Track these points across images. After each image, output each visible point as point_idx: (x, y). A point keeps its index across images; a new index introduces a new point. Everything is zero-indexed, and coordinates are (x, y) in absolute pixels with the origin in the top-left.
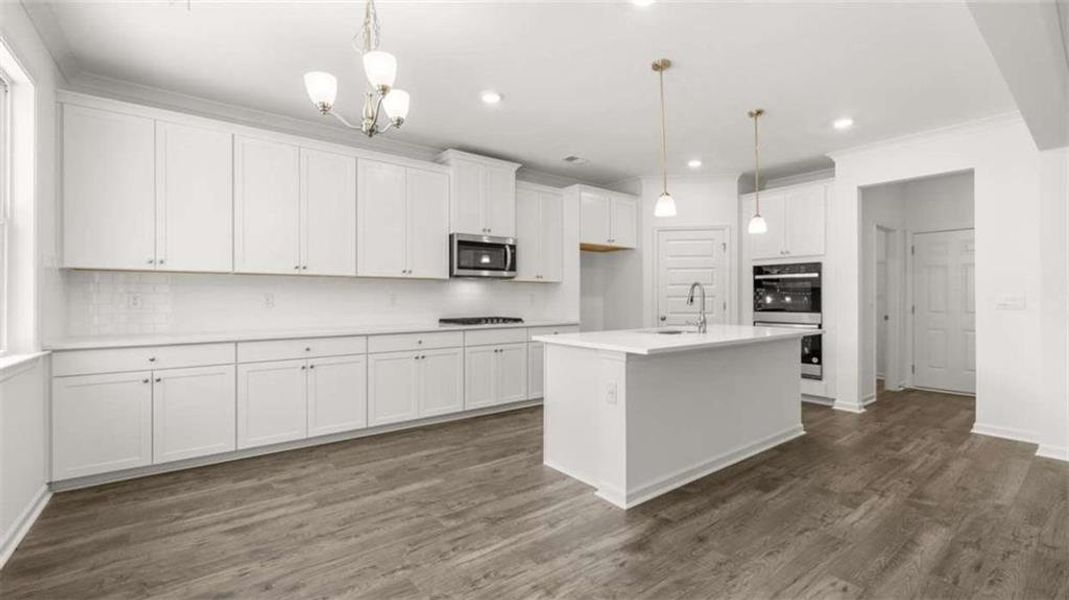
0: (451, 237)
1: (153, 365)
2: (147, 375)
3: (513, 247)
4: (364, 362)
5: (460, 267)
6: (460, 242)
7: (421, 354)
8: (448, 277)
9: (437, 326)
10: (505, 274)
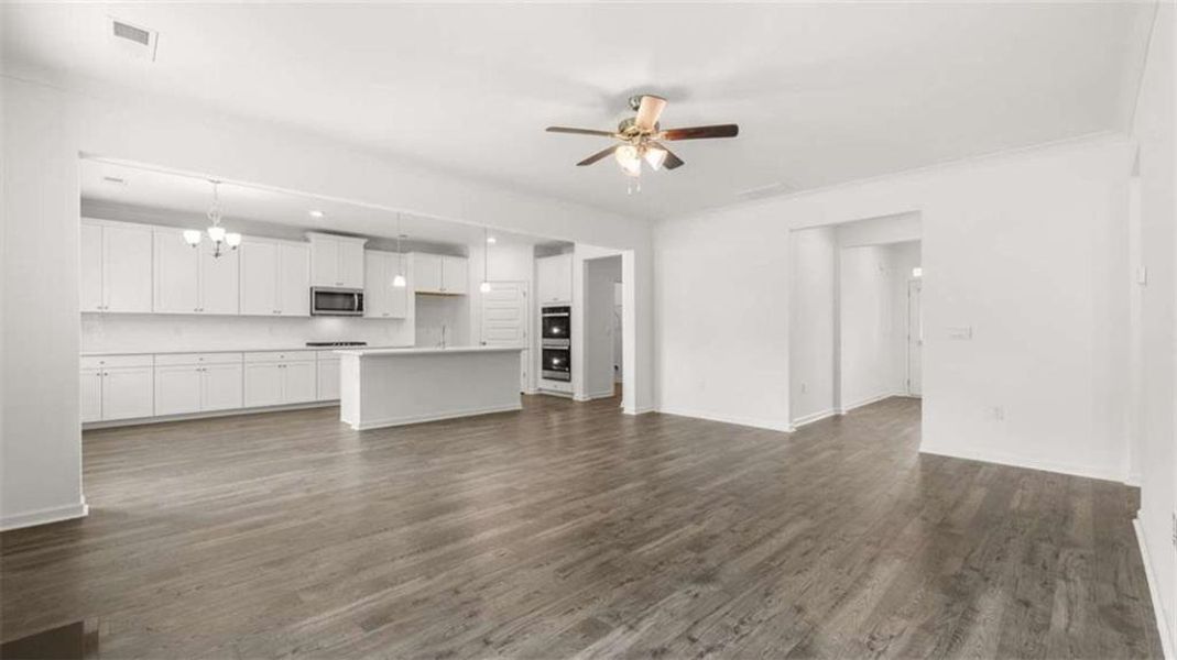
0: (311, 289)
1: (103, 366)
2: (99, 371)
3: (360, 296)
4: (240, 370)
5: (317, 309)
6: (317, 293)
7: (283, 364)
8: (309, 314)
9: (304, 347)
10: (355, 313)
